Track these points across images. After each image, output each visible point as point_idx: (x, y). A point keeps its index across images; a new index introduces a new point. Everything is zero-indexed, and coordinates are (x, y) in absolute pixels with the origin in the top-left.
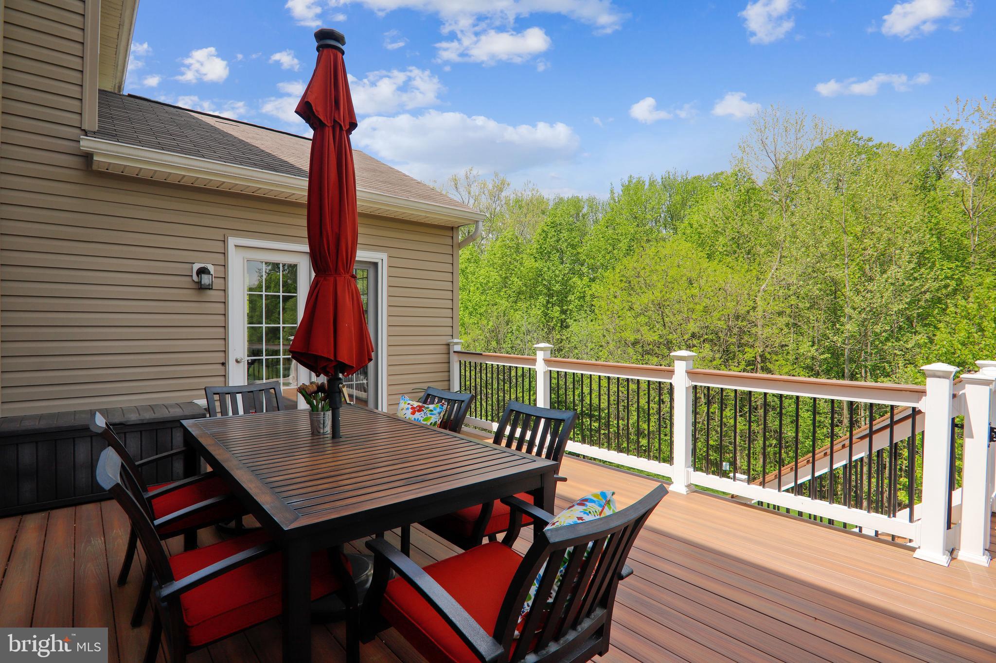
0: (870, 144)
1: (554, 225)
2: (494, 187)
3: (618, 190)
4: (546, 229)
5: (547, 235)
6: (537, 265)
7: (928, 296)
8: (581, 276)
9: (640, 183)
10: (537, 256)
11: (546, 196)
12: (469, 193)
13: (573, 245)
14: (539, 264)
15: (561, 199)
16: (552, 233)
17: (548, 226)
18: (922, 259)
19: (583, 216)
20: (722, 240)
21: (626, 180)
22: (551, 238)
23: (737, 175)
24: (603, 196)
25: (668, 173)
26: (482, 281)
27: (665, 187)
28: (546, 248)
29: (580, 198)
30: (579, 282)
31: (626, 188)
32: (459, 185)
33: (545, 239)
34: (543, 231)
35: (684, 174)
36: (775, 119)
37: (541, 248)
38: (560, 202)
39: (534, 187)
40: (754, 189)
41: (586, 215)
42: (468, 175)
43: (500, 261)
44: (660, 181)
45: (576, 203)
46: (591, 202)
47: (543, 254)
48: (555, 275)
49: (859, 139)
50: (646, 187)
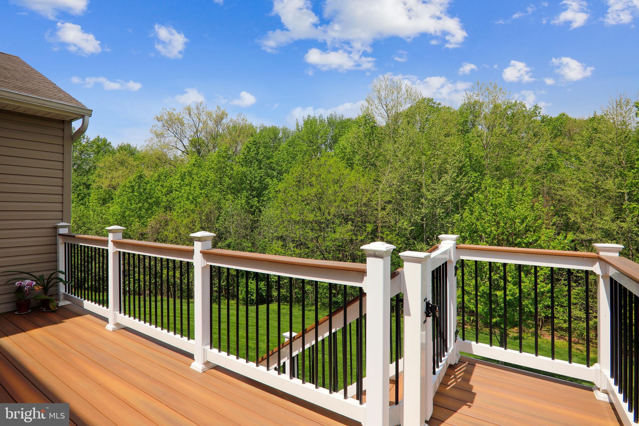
0: (440, 106)
1: (255, 143)
2: (217, 116)
3: (301, 123)
4: (249, 146)
5: (250, 150)
6: (243, 170)
7: (464, 192)
8: (272, 177)
9: (315, 120)
10: (243, 163)
11: (255, 125)
12: (199, 119)
13: (267, 157)
14: (244, 169)
15: (265, 128)
16: (253, 148)
17: (251, 143)
18: (461, 170)
19: (279, 140)
20: (357, 157)
21: (306, 118)
22: (253, 151)
23: (366, 117)
24: (292, 128)
25: (332, 115)
26: (202, 180)
27: (329, 124)
28: (249, 158)
29: (278, 127)
30: (271, 182)
31: (306, 123)
32: (192, 113)
33: (248, 152)
34: (247, 147)
35: (341, 117)
36: (386, 85)
37: (246, 158)
38: (264, 129)
39: (244, 117)
40: (376, 126)
41: (281, 138)
42: (199, 107)
43: (216, 167)
44: (326, 119)
45: (274, 131)
46: (285, 130)
47: (247, 162)
48: (255, 177)
49: (434, 103)
50: (318, 123)
